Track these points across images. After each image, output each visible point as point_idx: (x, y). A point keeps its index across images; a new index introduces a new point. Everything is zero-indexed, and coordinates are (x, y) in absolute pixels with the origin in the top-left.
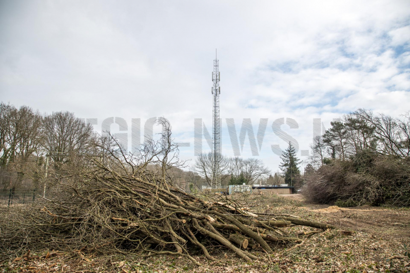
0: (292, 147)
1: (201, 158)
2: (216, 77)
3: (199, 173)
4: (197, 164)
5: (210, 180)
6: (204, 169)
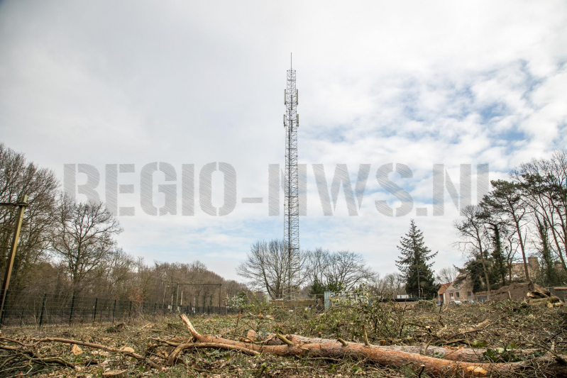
0: (416, 229)
1: (258, 250)
2: (292, 98)
3: (253, 276)
4: (252, 261)
5: (272, 290)
6: (263, 270)
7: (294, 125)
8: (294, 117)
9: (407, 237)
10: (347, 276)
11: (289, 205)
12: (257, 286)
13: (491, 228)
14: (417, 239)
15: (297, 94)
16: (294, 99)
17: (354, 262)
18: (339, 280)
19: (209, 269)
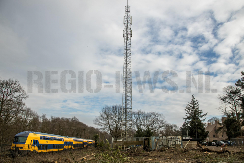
0: (195, 100)
1: (106, 111)
2: (128, 21)
3: (103, 125)
4: (102, 116)
5: (113, 133)
6: (108, 121)
7: (129, 36)
8: (129, 32)
9: (189, 104)
10: (154, 126)
11: (126, 82)
12: (105, 131)
13: (240, 100)
14: (195, 105)
15: (131, 19)
16: (129, 22)
17: (158, 118)
18: (150, 128)
19: (80, 121)
